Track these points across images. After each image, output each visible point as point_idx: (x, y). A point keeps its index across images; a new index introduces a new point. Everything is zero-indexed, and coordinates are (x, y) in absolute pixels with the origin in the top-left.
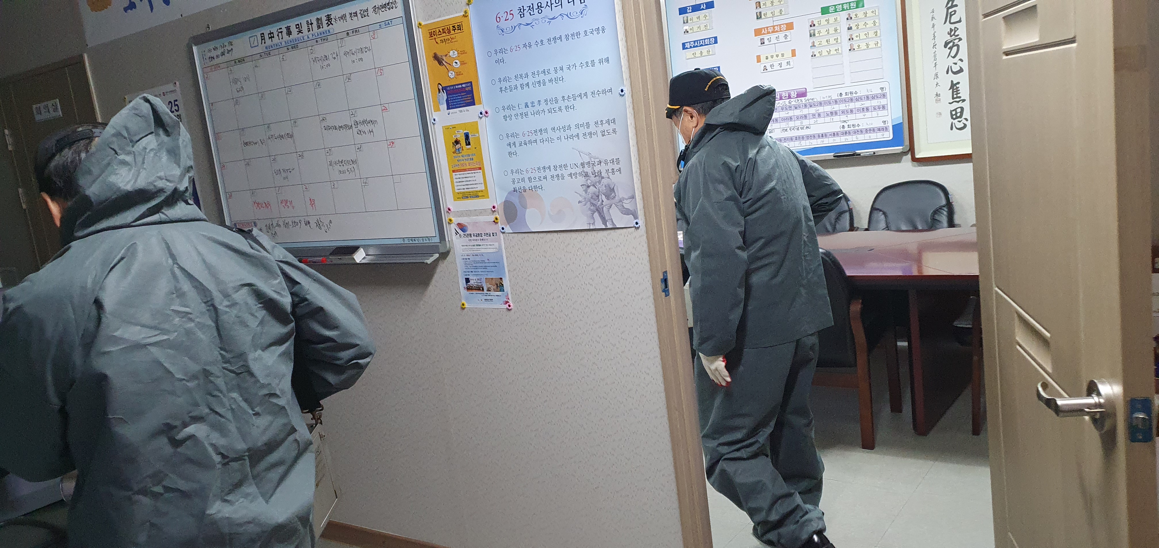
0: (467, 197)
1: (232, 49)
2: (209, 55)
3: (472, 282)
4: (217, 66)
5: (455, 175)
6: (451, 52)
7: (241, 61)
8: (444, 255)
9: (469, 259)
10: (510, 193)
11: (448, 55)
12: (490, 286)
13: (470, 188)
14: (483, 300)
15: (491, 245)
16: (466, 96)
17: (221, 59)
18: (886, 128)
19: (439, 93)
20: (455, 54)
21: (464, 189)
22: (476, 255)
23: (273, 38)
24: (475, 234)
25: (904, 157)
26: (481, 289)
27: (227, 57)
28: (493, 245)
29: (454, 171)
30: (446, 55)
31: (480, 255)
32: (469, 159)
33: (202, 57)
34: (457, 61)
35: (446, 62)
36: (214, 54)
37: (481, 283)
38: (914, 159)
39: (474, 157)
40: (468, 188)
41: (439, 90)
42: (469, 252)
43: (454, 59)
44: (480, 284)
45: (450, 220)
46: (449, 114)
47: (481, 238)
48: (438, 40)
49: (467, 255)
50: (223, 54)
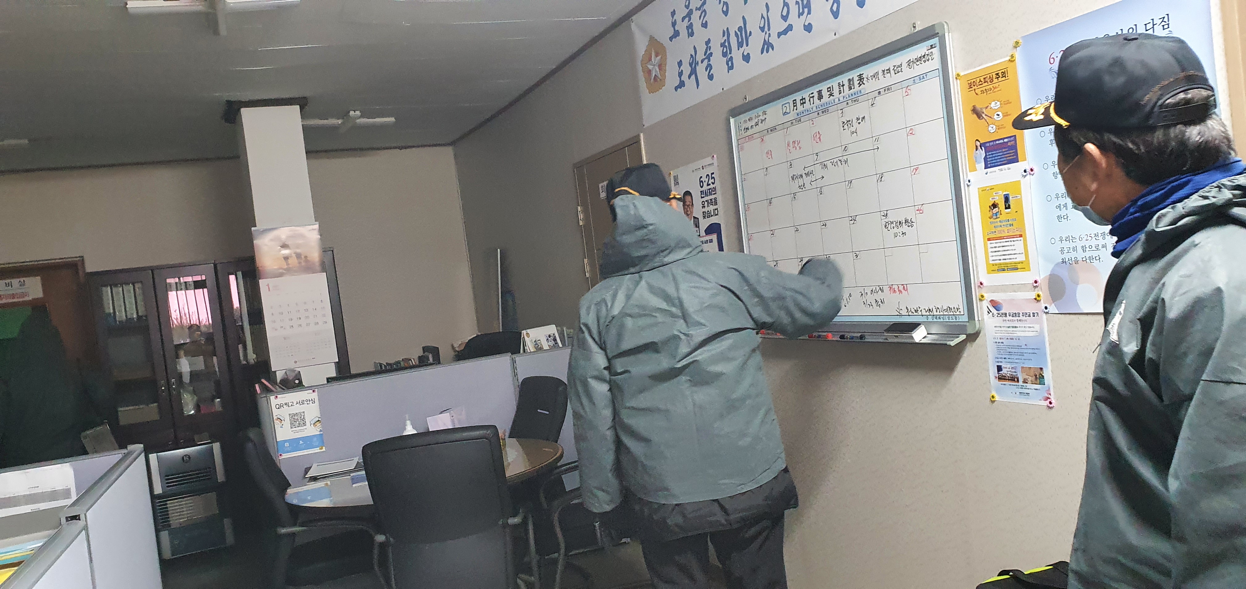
0: (1004, 270)
1: (766, 118)
2: (744, 126)
3: (1004, 371)
4: (751, 137)
5: (991, 243)
6: (993, 103)
7: (773, 129)
8: (973, 337)
9: (1002, 343)
10: (1057, 264)
11: (989, 107)
12: (1027, 377)
13: (1008, 259)
14: (1018, 393)
15: (1030, 327)
16: (1008, 152)
17: (756, 129)
19: (976, 150)
20: (997, 105)
21: (1000, 260)
22: (1011, 339)
23: (804, 104)
24: (1012, 314)
26: (1016, 380)
27: (761, 127)
28: (1033, 327)
29: (989, 239)
30: (987, 108)
31: (1016, 339)
32: (1007, 225)
33: (738, 128)
34: (998, 113)
35: (986, 115)
36: (749, 124)
37: (1015, 372)
39: (1014, 223)
40: (1005, 259)
41: (977, 147)
42: (1003, 334)
43: (997, 110)
44: (1014, 374)
45: (982, 296)
46: (986, 174)
47: (1019, 318)
48: (978, 91)
49: (1000, 338)
50: (757, 124)
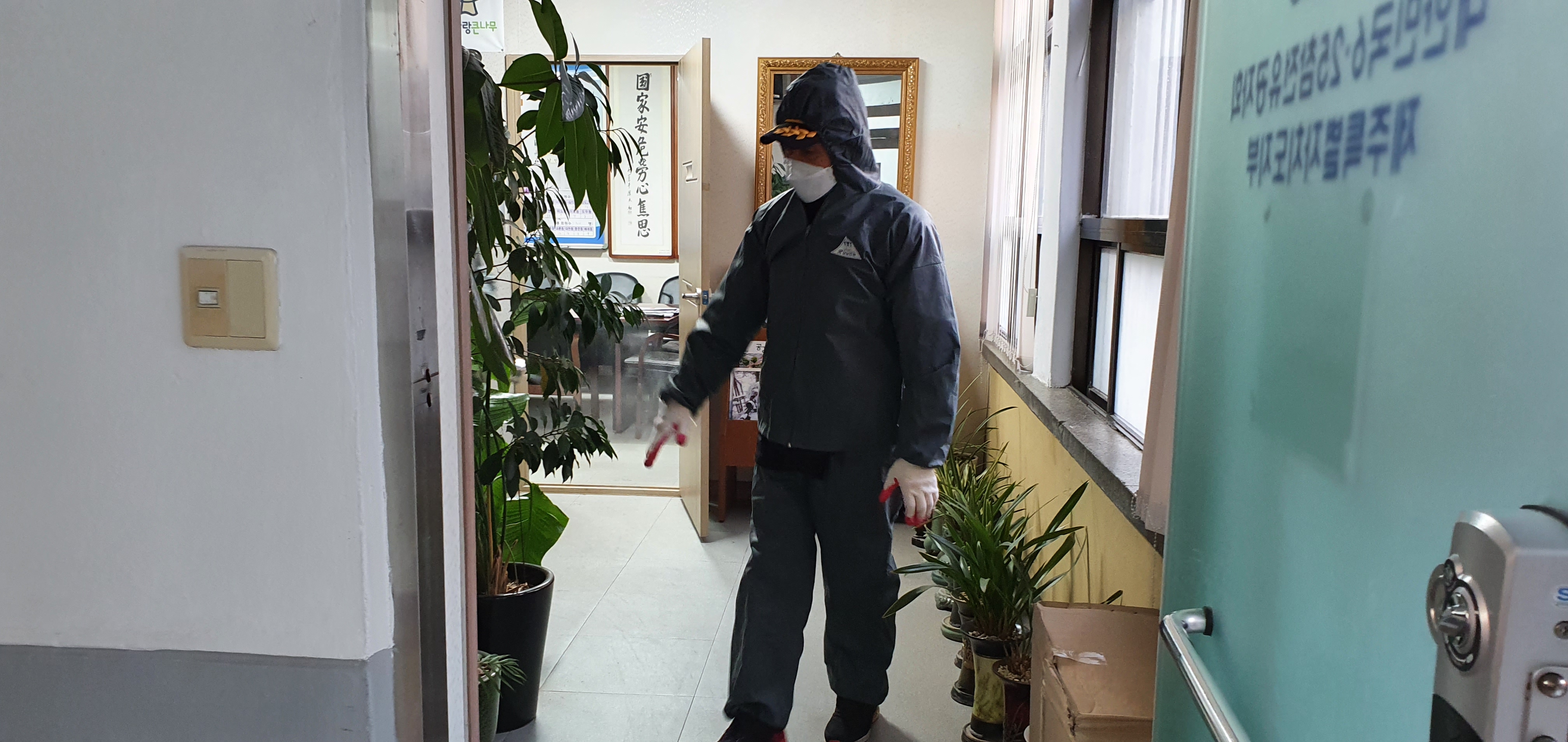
18: (591, 229)
25: (603, 253)
38: (611, 255)
